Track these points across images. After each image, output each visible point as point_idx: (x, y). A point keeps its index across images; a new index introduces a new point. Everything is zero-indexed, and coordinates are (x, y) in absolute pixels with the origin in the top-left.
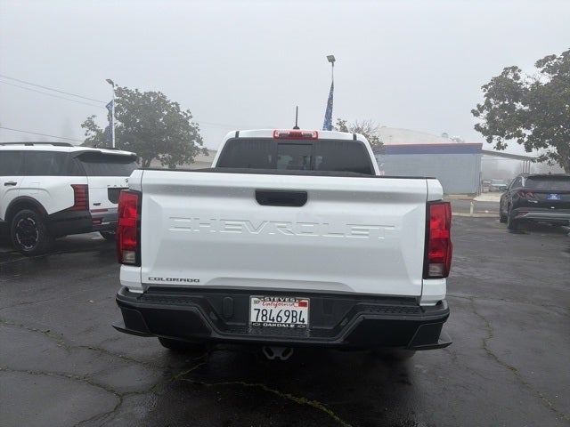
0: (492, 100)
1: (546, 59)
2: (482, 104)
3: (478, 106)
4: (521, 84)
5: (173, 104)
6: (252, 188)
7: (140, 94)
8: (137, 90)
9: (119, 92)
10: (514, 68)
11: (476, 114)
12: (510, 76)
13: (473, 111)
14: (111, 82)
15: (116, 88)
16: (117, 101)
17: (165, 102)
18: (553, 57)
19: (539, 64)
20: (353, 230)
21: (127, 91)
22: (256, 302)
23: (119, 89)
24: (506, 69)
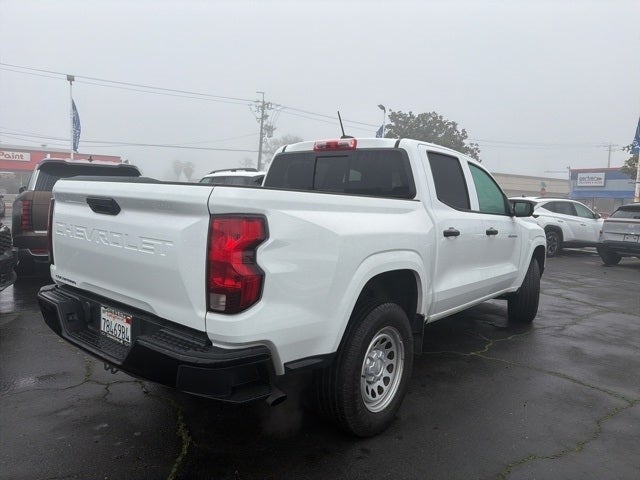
5: (449, 124)
7: (412, 117)
8: (410, 113)
9: (393, 117)
14: (382, 108)
15: (390, 113)
16: (389, 126)
17: (442, 123)
20: (144, 243)
21: (400, 115)
22: (104, 312)
23: (393, 113)
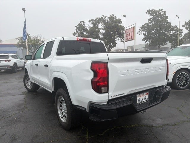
0: (78, 31)
1: (91, 20)
2: (76, 32)
3: (74, 32)
4: (85, 27)
6: (140, 58)
10: (83, 22)
11: (74, 35)
12: (82, 24)
13: (73, 34)
18: (93, 20)
19: (90, 21)
20: (159, 68)
22: (138, 97)
24: (81, 22)
